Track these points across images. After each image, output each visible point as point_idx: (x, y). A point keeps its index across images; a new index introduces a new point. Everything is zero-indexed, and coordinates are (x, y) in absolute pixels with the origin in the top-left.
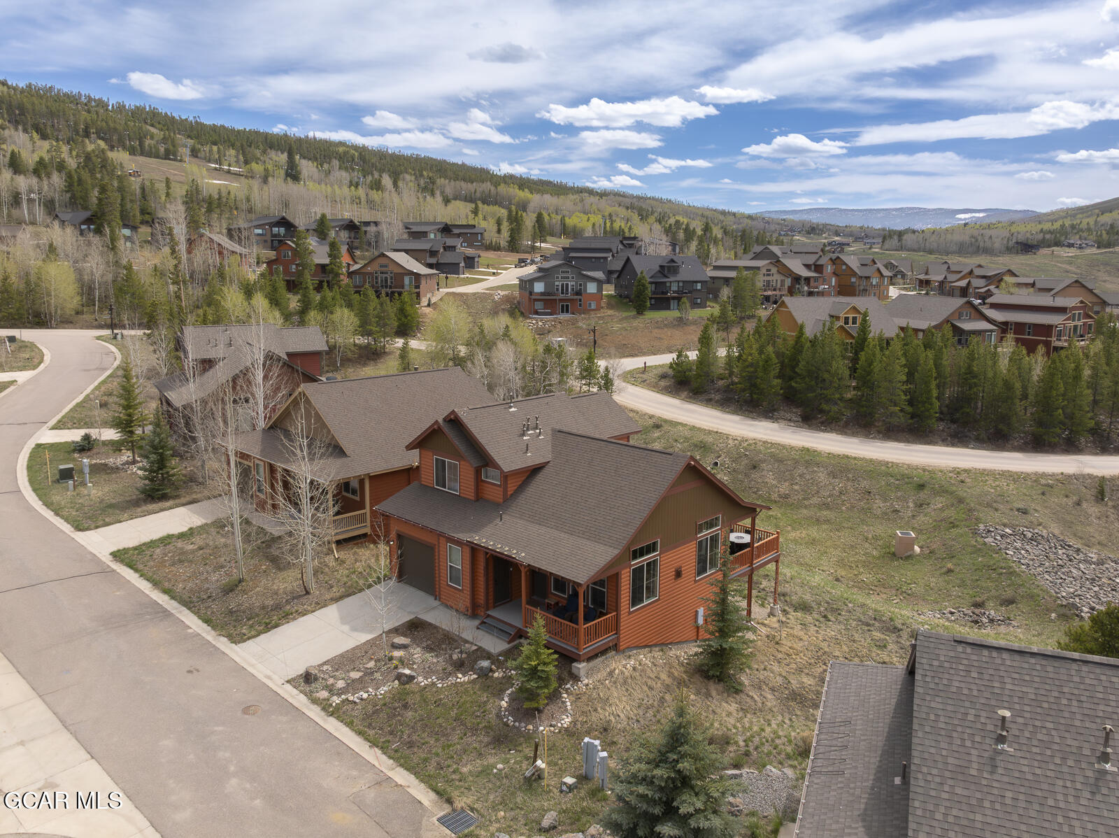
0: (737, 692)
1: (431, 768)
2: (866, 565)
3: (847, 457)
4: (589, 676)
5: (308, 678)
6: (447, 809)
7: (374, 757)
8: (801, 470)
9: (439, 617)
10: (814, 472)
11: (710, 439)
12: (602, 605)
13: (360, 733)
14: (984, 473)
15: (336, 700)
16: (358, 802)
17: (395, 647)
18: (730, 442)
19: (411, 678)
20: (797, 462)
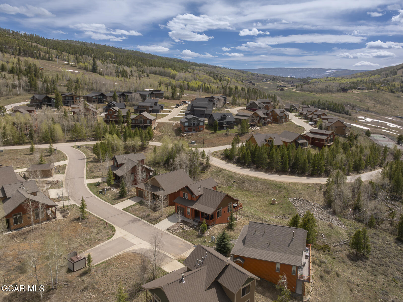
0: (234, 230)
1: (191, 241)
2: (265, 206)
3: (265, 179)
4: (211, 229)
5: (168, 229)
6: (194, 245)
7: (182, 239)
8: (254, 183)
9: (186, 220)
10: (257, 183)
11: (233, 175)
12: (213, 217)
13: (179, 237)
14: (296, 183)
15: (174, 232)
16: (182, 244)
17: (180, 224)
18: (238, 175)
19: (184, 229)
20: (253, 181)
